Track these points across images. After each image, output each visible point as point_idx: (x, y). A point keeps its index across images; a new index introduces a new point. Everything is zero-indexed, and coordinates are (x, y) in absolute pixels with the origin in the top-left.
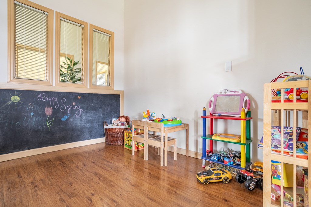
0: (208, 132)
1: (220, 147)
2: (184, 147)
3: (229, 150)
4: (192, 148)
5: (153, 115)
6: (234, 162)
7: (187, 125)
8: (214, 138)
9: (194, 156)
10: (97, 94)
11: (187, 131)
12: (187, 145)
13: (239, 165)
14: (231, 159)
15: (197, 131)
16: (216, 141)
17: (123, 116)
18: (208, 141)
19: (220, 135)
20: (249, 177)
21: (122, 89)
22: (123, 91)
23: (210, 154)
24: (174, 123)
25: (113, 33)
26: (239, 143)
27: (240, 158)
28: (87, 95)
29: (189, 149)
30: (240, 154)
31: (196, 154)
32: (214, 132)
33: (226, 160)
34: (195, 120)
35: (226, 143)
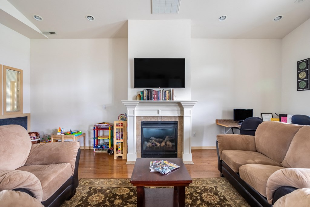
0: (96, 136)
1: (101, 142)
2: (83, 145)
3: (105, 142)
4: (87, 145)
5: (63, 130)
6: (107, 147)
7: (85, 134)
8: (99, 138)
9: (88, 149)
10: (10, 119)
11: (84, 137)
12: (84, 144)
13: (109, 147)
14: (106, 146)
15: (90, 136)
16: (99, 139)
17: (34, 133)
18: (96, 140)
19: (101, 137)
20: (111, 150)
21: (29, 112)
22: (30, 113)
23: (97, 146)
24: (79, 134)
25: (22, 70)
26: (108, 139)
27: (109, 145)
28: (2, 120)
29: (86, 146)
30: (109, 143)
31: (90, 147)
32: (98, 136)
33: (104, 146)
34: (89, 131)
35: (103, 140)
